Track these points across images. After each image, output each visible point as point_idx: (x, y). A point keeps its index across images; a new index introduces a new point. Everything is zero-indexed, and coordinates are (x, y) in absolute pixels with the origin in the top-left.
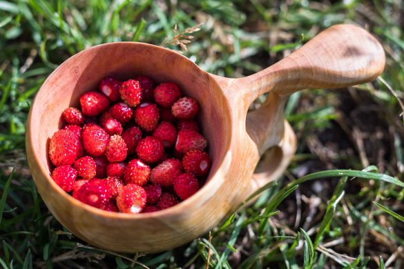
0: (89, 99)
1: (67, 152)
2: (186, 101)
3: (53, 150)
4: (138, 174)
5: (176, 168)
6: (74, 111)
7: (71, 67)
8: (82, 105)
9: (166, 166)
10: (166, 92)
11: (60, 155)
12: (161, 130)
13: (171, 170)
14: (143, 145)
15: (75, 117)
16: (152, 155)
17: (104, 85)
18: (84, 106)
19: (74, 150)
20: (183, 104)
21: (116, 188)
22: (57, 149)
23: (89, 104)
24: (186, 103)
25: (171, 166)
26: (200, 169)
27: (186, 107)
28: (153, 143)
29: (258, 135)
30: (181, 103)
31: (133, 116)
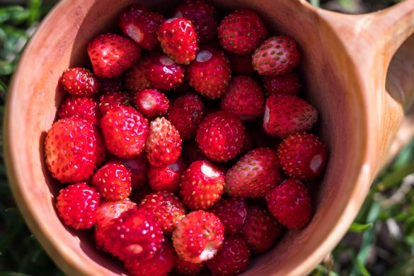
0: (105, 53)
1: (78, 162)
2: (278, 47)
3: (52, 159)
4: (205, 192)
5: (268, 171)
6: (79, 75)
7: (68, 11)
8: (93, 63)
9: (252, 168)
10: (241, 34)
11: (67, 168)
12: (236, 98)
13: (260, 175)
14: (209, 135)
15: (83, 87)
16: (225, 152)
17: (129, 23)
18: (98, 66)
19: (89, 157)
20: (273, 53)
21: (170, 217)
22: (60, 157)
23: (105, 61)
24: (278, 51)
25: (261, 168)
26: (311, 170)
27: (278, 59)
28: (227, 129)
29: (402, 85)
30: (269, 51)
31: (186, 81)
